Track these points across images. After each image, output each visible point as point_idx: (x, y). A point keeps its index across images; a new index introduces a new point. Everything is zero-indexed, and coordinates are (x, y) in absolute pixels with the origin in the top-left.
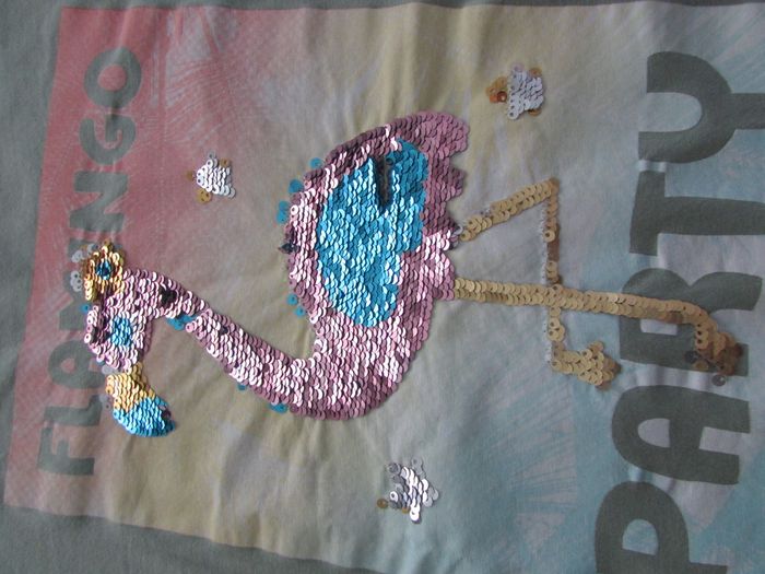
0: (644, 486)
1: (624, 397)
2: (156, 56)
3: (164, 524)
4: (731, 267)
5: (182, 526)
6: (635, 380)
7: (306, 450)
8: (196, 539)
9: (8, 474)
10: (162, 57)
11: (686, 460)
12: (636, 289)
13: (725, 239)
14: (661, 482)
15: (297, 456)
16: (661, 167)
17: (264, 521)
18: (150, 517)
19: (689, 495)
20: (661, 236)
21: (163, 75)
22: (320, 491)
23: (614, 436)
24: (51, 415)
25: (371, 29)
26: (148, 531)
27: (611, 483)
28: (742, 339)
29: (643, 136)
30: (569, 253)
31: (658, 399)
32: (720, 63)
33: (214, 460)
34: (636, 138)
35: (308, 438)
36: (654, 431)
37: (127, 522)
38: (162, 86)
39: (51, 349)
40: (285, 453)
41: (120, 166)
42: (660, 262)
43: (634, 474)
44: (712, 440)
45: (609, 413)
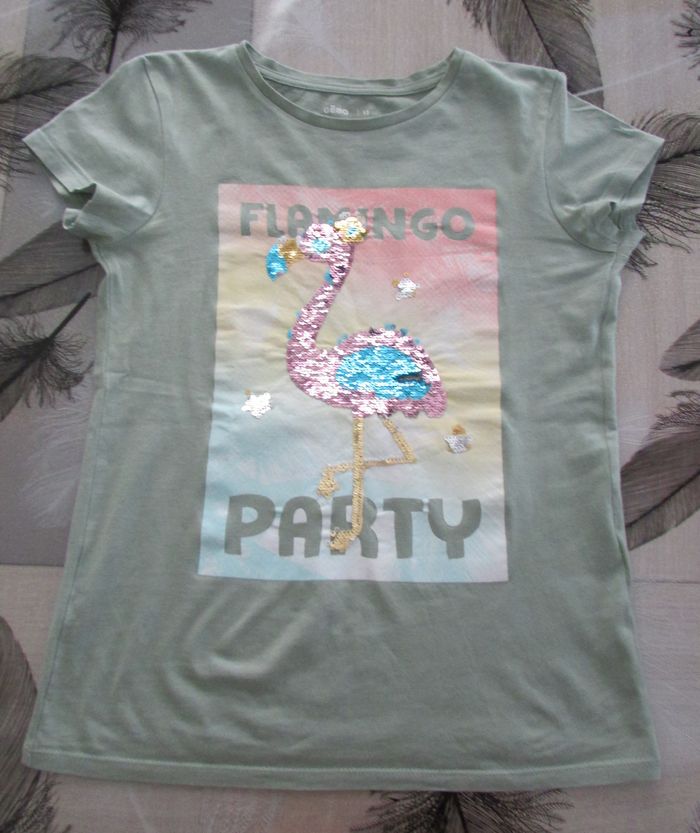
0: (273, 514)
1: (314, 501)
2: (471, 247)
3: (222, 279)
4: (381, 546)
5: (222, 288)
6: (323, 505)
7: (270, 351)
8: (216, 297)
9: (235, 185)
10: (470, 251)
11: (289, 532)
12: (367, 503)
13: (394, 542)
14: (277, 522)
15: (268, 346)
16: (426, 509)
17: (231, 332)
18: (224, 270)
19: (272, 535)
20: (392, 513)
21: (461, 253)
22: (250, 361)
23: (296, 498)
24: (271, 208)
25: (488, 364)
26: (216, 270)
27: (273, 499)
28: (347, 553)
29: (440, 501)
30: (381, 471)
31: (316, 517)
32: (478, 533)
33: (259, 303)
34: (439, 497)
35: (276, 351)
36: (300, 516)
37: (220, 258)
38: (455, 253)
39: (307, 206)
40: (267, 340)
41: (409, 233)
42: (380, 513)
43: (279, 509)
44: (299, 543)
45: (306, 495)
